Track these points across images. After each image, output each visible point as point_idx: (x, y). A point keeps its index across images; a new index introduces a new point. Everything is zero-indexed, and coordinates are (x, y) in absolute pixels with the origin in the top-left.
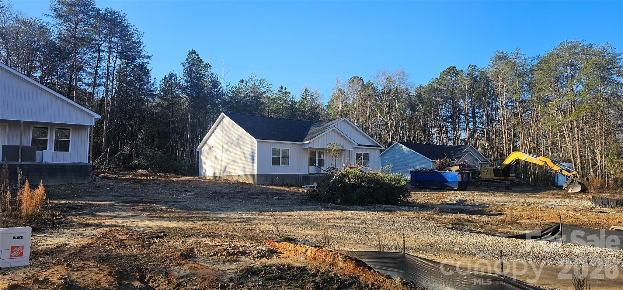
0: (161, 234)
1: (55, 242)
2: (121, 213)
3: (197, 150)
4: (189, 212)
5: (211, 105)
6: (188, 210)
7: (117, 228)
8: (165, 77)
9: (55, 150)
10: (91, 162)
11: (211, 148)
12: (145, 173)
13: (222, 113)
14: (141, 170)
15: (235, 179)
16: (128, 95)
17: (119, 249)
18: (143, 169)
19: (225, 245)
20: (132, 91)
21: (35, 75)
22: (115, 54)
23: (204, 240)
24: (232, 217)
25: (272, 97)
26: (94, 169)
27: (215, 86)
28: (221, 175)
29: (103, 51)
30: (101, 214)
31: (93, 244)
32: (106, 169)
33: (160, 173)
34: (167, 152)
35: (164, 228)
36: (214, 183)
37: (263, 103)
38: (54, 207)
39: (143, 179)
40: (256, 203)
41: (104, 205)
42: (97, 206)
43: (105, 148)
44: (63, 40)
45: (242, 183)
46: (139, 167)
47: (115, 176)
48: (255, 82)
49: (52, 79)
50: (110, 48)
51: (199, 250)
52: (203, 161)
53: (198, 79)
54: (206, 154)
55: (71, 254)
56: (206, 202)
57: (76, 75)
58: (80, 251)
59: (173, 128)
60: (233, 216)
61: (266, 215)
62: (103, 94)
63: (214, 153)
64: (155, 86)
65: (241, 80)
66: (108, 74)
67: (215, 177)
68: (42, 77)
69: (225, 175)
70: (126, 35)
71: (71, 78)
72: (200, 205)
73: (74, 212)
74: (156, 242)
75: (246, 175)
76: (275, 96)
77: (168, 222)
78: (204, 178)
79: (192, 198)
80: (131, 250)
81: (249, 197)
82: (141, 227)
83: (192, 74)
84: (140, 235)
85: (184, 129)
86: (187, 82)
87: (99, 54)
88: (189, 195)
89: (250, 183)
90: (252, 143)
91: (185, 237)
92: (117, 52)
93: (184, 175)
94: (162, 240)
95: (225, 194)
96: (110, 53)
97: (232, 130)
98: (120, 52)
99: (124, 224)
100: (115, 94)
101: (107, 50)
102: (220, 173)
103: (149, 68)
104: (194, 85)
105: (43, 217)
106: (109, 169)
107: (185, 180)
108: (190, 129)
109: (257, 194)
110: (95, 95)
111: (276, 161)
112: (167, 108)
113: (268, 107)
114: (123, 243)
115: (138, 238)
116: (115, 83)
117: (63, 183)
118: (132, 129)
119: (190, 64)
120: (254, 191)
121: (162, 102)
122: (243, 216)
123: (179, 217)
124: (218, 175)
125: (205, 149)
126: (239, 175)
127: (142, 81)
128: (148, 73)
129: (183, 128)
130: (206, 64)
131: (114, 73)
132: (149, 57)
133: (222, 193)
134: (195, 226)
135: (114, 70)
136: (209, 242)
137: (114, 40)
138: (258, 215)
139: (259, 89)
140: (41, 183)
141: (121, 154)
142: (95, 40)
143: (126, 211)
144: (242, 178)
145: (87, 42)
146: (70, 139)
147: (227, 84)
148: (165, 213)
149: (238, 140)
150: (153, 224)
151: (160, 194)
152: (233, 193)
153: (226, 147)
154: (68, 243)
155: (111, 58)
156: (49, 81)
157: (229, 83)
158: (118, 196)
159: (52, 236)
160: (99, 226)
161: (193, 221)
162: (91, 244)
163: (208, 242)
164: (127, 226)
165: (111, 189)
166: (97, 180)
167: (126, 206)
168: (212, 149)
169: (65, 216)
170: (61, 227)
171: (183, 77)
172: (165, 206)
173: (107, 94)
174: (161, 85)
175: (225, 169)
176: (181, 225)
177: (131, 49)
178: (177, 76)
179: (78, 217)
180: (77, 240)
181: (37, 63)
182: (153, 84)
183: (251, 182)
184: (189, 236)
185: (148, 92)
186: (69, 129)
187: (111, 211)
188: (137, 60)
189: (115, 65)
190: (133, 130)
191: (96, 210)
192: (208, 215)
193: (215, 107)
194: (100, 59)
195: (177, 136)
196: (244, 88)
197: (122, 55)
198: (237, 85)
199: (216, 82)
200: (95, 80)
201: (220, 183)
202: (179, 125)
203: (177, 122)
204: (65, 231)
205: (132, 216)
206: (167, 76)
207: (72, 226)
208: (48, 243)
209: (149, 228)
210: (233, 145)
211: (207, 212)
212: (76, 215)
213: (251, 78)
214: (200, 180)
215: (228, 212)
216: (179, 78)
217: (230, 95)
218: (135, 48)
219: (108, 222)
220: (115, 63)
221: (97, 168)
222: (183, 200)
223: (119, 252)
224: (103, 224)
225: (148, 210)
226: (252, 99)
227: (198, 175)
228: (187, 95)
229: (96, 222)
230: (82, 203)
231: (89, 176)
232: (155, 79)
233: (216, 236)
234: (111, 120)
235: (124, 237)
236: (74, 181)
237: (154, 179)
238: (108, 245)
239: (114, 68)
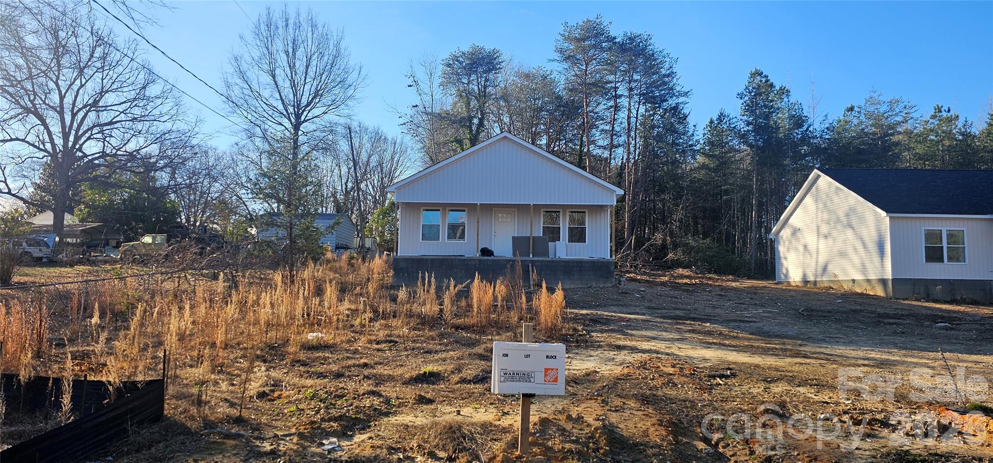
0: (728, 373)
1: (582, 368)
2: (660, 333)
3: (771, 236)
4: (768, 339)
5: (792, 158)
6: (765, 336)
7: (660, 356)
8: (712, 122)
9: (569, 242)
10: (614, 257)
11: (795, 231)
12: (687, 274)
13: (816, 171)
14: (681, 270)
15: (846, 288)
16: (656, 156)
17: (666, 388)
18: (684, 268)
19: (844, 403)
20: (663, 148)
21: (541, 143)
22: (636, 98)
23: (802, 390)
24: (849, 355)
25: (915, 131)
26: (616, 267)
27: (798, 124)
28: (818, 280)
29: (621, 96)
30: (633, 332)
31: (630, 376)
32: (631, 267)
33: (710, 273)
34: (719, 240)
35: (730, 363)
36: (807, 294)
37: (897, 144)
38: (574, 319)
39: (686, 284)
40: (895, 333)
41: (635, 319)
42: (627, 321)
43: (629, 237)
44: (571, 90)
45: (861, 294)
46: (677, 264)
47: (644, 277)
48: (878, 106)
49: (559, 146)
50: (631, 89)
51: (796, 407)
52: (782, 255)
53: (767, 117)
54: (787, 243)
55: (605, 386)
56: (795, 325)
57: (587, 136)
58: (615, 384)
59: (726, 201)
60: (854, 354)
61: (922, 358)
62: (622, 159)
63: (802, 241)
64: (696, 138)
65: (849, 106)
66: (629, 128)
67: (806, 282)
68: (548, 145)
69: (825, 279)
70: (652, 67)
71: (582, 141)
72: (784, 330)
73: (598, 327)
74: (720, 384)
75: (868, 281)
76: (924, 128)
77: (735, 353)
78: (786, 284)
79: (769, 317)
80: (684, 392)
81: (879, 322)
82: (694, 358)
83: (756, 109)
84: (694, 371)
85: (745, 201)
86: (748, 124)
87: (615, 101)
88: (764, 312)
89: (878, 294)
90: (878, 220)
91: (769, 381)
92: (640, 95)
93: (749, 278)
94: (729, 382)
95: (830, 312)
96: (630, 97)
97: (836, 199)
98: (644, 94)
99: (667, 351)
100: (639, 155)
101: (626, 93)
102: (816, 276)
103: (686, 111)
104: (761, 127)
105: (564, 332)
106: (635, 266)
107: (752, 287)
108: (755, 201)
109: (895, 316)
110: (612, 161)
111: (934, 255)
112: (716, 170)
113: (908, 150)
114: (672, 380)
115: (691, 374)
116: (638, 140)
117: (580, 286)
118: (664, 206)
119: (753, 94)
120: (888, 311)
121: (707, 161)
122: (872, 356)
123: (752, 346)
124: (811, 278)
125: (785, 233)
126: (854, 281)
127: (676, 132)
128: (685, 119)
129: (743, 200)
130: (781, 89)
131: (636, 126)
132: (686, 94)
133: (822, 311)
134: (783, 364)
135: (637, 121)
136: (813, 396)
137: (636, 77)
138: (905, 356)
139: (887, 118)
140: (560, 286)
141: (651, 245)
142: (611, 82)
143: (667, 331)
144: (860, 286)
145: (600, 88)
146: (587, 226)
147: (821, 118)
148: (727, 339)
149: (847, 215)
150: (712, 355)
151: (714, 307)
152: (844, 312)
153: (824, 229)
154: (598, 370)
155: (632, 104)
156: (556, 149)
157: (826, 116)
158: (653, 308)
159: (578, 358)
160: (634, 350)
161: (776, 355)
162: (628, 375)
163: (810, 395)
164: (673, 354)
165: (642, 297)
166: (622, 283)
167: (666, 323)
168: (799, 234)
169: (589, 332)
170: (587, 347)
171: (741, 117)
172: (726, 327)
173: (628, 159)
174: (704, 134)
175: (825, 269)
176: (757, 360)
177: (660, 85)
178: (731, 116)
179: (604, 335)
180: (609, 368)
181: (542, 127)
182: (693, 135)
183: (880, 292)
184: (774, 381)
185: (686, 147)
186: (585, 212)
187: (647, 329)
188: (667, 101)
189: (637, 114)
190: (666, 208)
191: (627, 327)
192: (802, 348)
193: (799, 160)
194: (617, 108)
195: (734, 214)
196: (856, 121)
197: (648, 98)
198: (842, 118)
199: (800, 117)
200: (612, 139)
201: (816, 294)
202: (736, 197)
203: (733, 191)
204: (592, 353)
205: (678, 340)
206: (715, 119)
207: (600, 347)
208: (574, 368)
209: (705, 360)
210: (839, 227)
211: (800, 342)
212: (602, 331)
213: (870, 100)
214: (779, 286)
215: (840, 345)
216: (734, 120)
217: (827, 137)
218: (665, 83)
219: (645, 345)
220: (637, 111)
221: (620, 266)
222: (754, 320)
223: (667, 392)
224: (639, 347)
225: (699, 332)
226: (872, 139)
227: (775, 280)
228: (748, 146)
229: (628, 343)
230: (607, 316)
231: (613, 277)
232: (695, 126)
233: (823, 386)
234: (635, 195)
235: (671, 370)
236: (594, 285)
237: (702, 284)
238: (651, 379)
239: (637, 118)
